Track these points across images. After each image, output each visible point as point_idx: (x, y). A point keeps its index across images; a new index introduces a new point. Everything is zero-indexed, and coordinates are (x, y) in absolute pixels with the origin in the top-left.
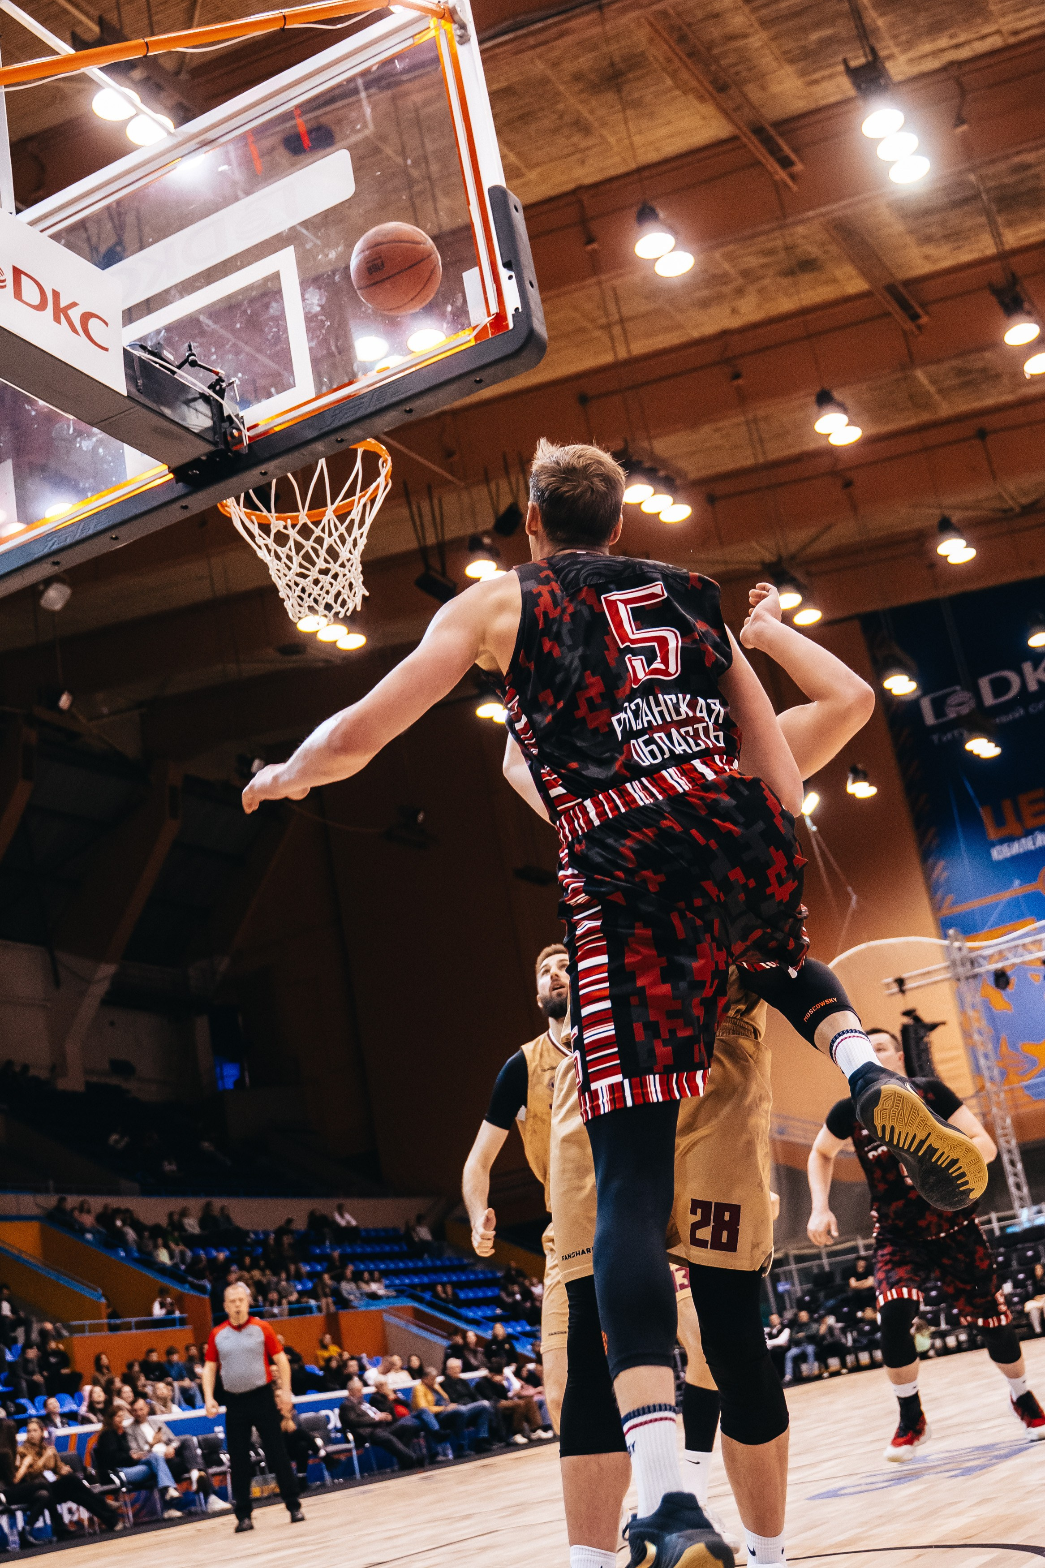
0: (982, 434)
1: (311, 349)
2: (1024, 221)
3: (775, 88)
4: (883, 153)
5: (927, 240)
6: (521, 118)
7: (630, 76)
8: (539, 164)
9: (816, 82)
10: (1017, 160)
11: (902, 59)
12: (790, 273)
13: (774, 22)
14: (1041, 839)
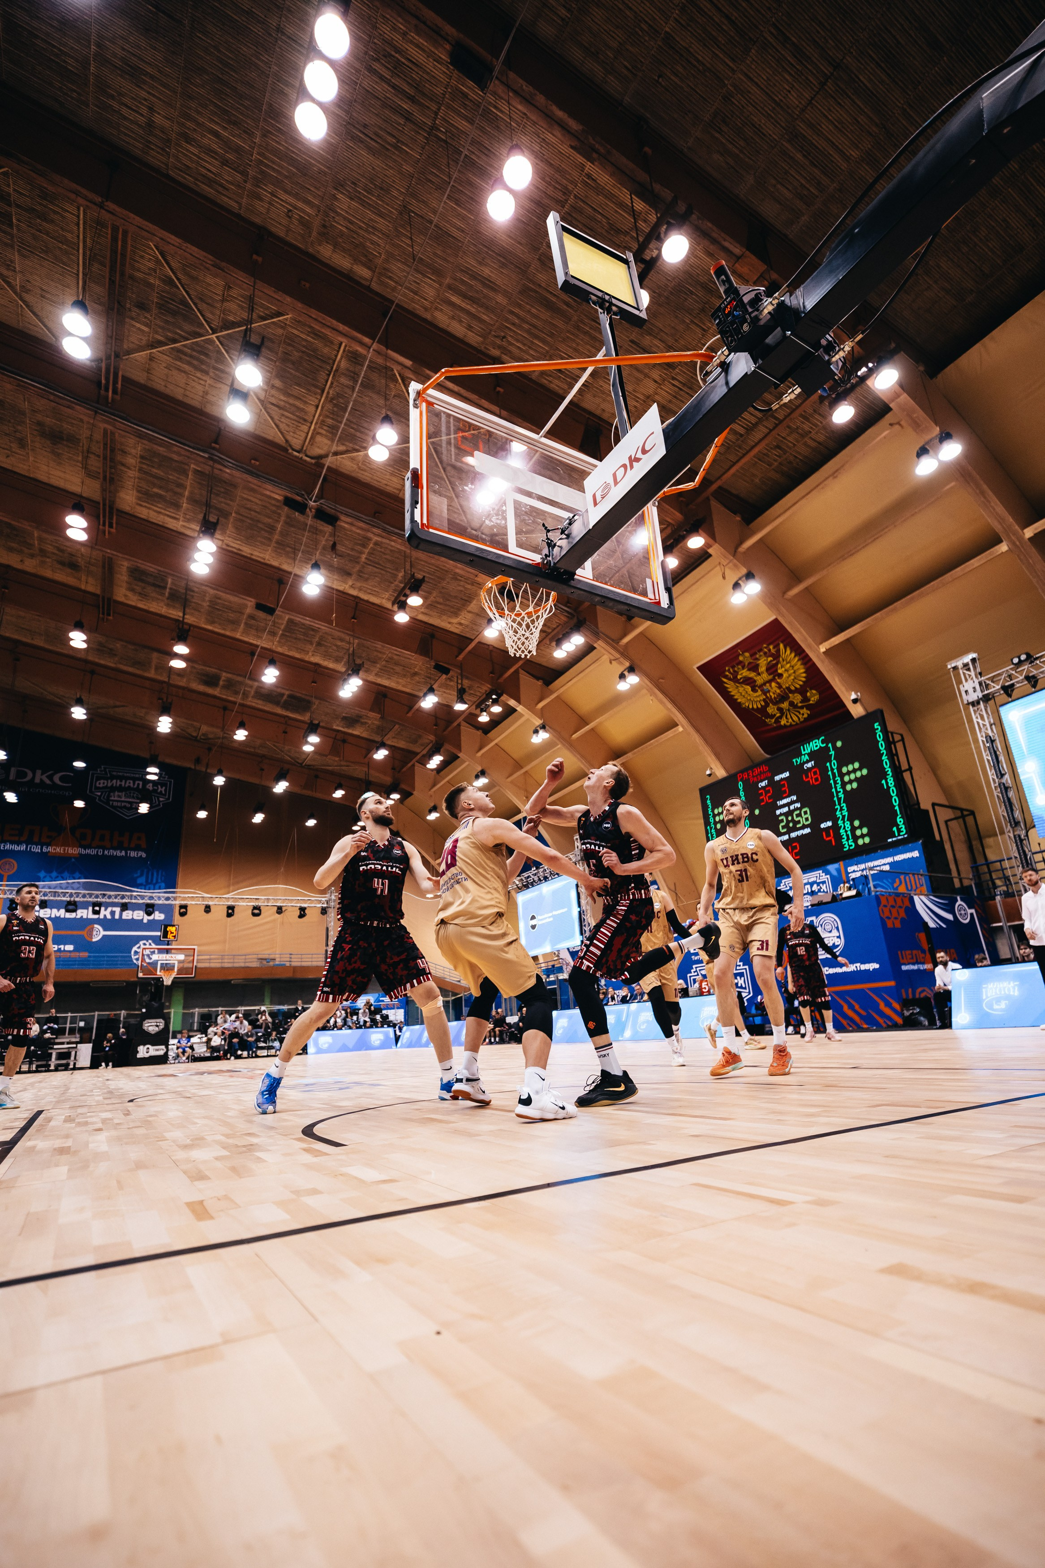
0: (93, 672)
2: (174, 607)
3: (123, 495)
4: (197, 556)
5: (132, 590)
7: (65, 443)
9: (141, 505)
11: (181, 523)
12: (62, 563)
13: (146, 473)
14: (8, 847)
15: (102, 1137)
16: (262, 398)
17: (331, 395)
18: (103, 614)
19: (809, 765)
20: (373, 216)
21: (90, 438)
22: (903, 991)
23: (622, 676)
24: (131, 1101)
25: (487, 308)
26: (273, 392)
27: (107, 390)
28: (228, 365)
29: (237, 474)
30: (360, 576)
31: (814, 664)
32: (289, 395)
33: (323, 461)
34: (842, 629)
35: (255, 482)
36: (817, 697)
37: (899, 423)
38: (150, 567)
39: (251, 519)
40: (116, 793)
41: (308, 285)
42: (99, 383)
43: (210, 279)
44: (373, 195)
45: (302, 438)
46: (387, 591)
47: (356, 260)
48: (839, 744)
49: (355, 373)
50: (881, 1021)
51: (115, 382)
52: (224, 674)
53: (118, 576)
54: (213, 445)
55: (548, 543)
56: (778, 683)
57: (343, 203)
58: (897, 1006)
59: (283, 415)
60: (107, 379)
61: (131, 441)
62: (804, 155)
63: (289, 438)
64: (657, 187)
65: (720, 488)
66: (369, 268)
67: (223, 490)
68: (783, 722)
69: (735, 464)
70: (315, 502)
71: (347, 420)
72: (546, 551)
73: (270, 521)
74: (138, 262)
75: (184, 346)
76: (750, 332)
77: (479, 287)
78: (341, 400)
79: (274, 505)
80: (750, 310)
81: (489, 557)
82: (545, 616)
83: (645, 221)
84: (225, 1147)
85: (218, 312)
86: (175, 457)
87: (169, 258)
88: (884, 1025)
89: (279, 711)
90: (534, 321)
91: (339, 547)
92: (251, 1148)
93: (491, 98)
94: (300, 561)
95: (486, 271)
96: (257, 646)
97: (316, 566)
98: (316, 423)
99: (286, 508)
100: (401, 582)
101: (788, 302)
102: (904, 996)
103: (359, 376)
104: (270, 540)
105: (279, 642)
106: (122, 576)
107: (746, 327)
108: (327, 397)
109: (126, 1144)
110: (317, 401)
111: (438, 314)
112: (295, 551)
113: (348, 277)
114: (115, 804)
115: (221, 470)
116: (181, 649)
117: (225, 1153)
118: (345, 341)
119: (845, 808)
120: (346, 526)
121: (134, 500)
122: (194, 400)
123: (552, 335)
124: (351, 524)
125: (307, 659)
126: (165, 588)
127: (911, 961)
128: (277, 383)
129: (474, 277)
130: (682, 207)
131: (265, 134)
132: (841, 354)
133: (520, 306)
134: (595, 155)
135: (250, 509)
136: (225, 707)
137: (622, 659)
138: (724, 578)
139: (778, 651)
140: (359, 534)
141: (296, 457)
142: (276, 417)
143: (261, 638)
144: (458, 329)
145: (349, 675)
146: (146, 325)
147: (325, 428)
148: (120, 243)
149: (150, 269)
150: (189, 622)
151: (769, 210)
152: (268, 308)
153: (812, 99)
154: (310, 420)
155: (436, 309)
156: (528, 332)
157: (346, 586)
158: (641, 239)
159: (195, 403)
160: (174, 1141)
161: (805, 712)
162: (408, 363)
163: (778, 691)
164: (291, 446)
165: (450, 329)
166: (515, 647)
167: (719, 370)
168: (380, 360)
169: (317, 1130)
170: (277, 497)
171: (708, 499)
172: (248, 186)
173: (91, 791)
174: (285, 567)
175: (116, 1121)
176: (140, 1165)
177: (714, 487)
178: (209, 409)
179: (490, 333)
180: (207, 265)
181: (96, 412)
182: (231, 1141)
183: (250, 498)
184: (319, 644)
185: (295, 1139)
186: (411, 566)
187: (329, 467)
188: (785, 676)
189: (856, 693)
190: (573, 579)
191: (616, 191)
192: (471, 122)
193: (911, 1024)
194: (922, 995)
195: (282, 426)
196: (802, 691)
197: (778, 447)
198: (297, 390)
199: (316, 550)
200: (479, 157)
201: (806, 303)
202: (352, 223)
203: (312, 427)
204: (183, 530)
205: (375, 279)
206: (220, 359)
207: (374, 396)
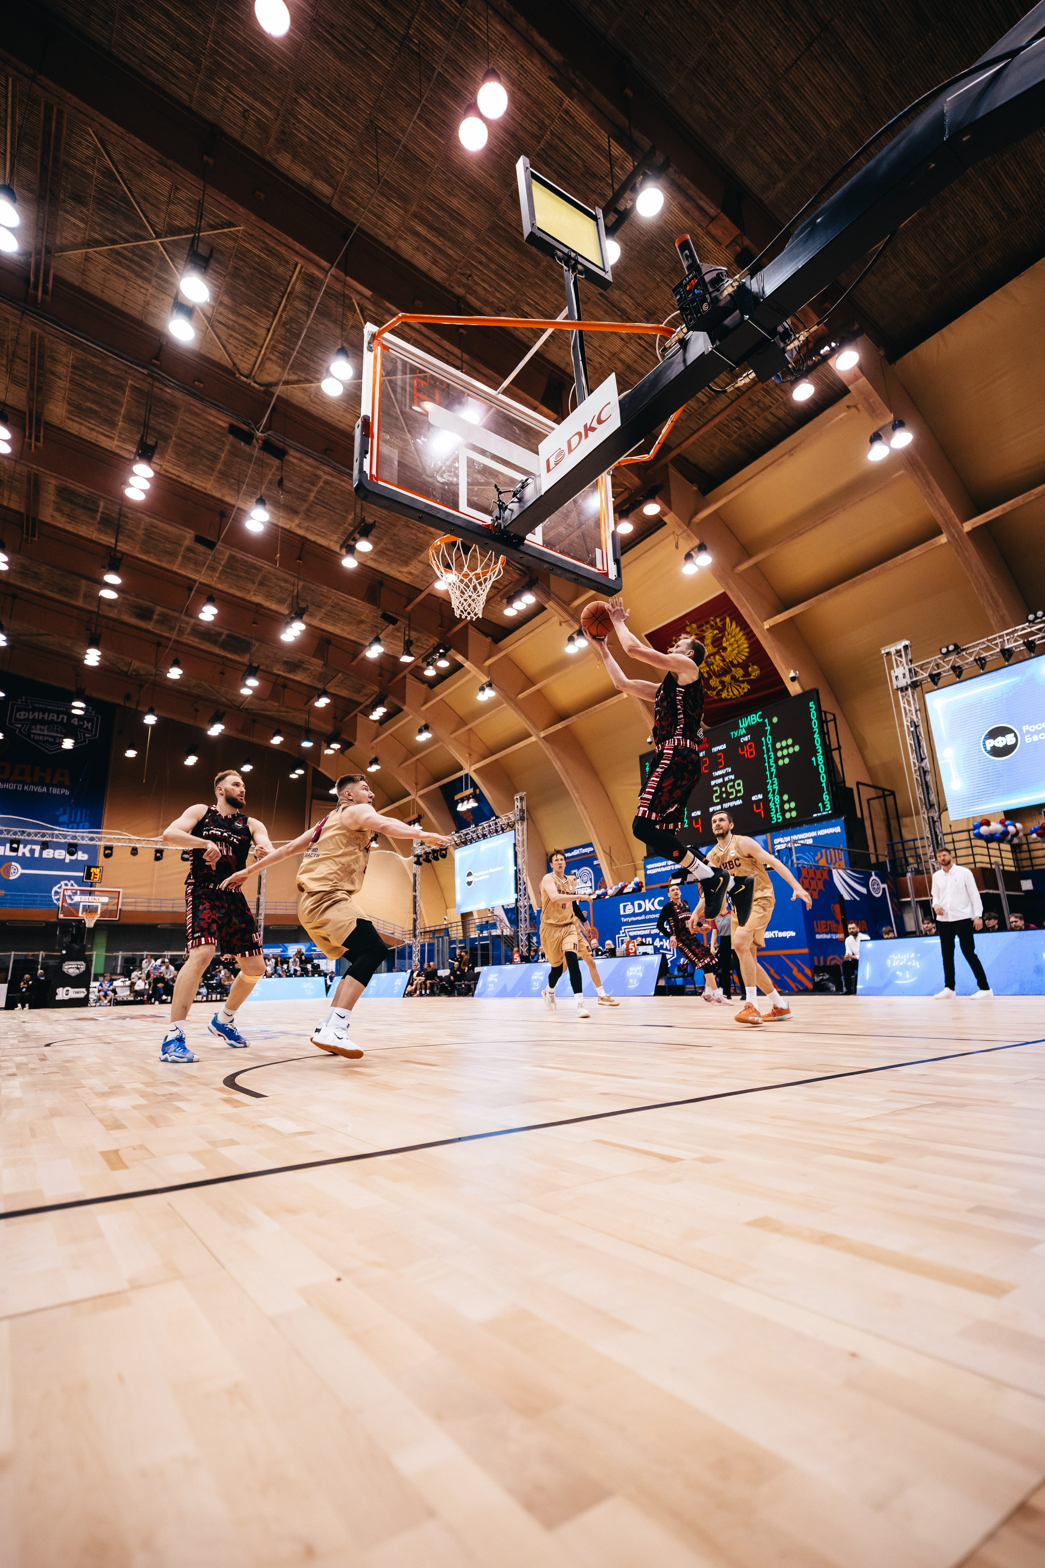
0: (14, 597)
2: (106, 533)
3: (51, 407)
4: (132, 480)
5: (59, 510)
9: (73, 420)
11: (116, 443)
13: (78, 385)
15: (16, 1082)
16: (209, 315)
17: (283, 319)
18: (27, 534)
19: (746, 739)
20: (337, 128)
21: (16, 341)
22: (815, 958)
23: (571, 639)
24: (48, 1045)
25: (454, 242)
26: (222, 309)
27: (36, 288)
28: (173, 275)
29: (179, 395)
30: (309, 515)
31: (757, 640)
32: (239, 315)
33: (273, 389)
34: (787, 608)
35: (199, 405)
36: (758, 672)
37: (855, 406)
38: (82, 489)
39: (194, 446)
40: (38, 726)
41: (263, 196)
42: (27, 280)
43: (155, 177)
44: (338, 105)
45: (252, 362)
46: (335, 533)
47: (316, 175)
48: (775, 720)
49: (310, 298)
50: (793, 985)
51: (46, 281)
52: (159, 608)
54: (154, 361)
55: (499, 505)
56: (722, 656)
57: (305, 109)
58: (808, 972)
59: (231, 336)
60: (37, 277)
61: (63, 348)
62: (785, 118)
63: (237, 361)
64: (636, 134)
65: (679, 455)
66: (331, 185)
67: (162, 410)
68: (724, 695)
69: (695, 432)
70: (262, 432)
71: (300, 347)
72: (496, 513)
73: (213, 448)
74: (75, 148)
75: (125, 248)
76: (710, 311)
77: (447, 219)
78: (294, 326)
79: (218, 432)
80: (711, 290)
81: (438, 515)
82: (493, 579)
83: (622, 168)
84: (143, 1095)
85: (163, 215)
86: (111, 370)
87: (110, 148)
88: (796, 990)
89: (217, 650)
90: (502, 262)
91: (286, 483)
92: (172, 1097)
93: (470, 14)
94: (245, 494)
95: (455, 203)
96: (195, 581)
97: (261, 501)
98: (267, 348)
99: (231, 437)
100: (350, 525)
101: (748, 284)
102: (816, 963)
103: (314, 301)
104: (213, 469)
105: (219, 578)
106: (49, 494)
107: (705, 307)
108: (279, 321)
109: (41, 1090)
110: (268, 324)
111: (401, 243)
112: (239, 483)
113: (308, 192)
114: (37, 737)
115: (161, 389)
116: (112, 578)
117: (143, 1102)
118: (301, 262)
119: (776, 782)
120: (295, 461)
121: (64, 414)
122: (135, 311)
123: (519, 279)
124: (300, 460)
125: (248, 598)
126: (97, 511)
127: (825, 930)
128: (226, 300)
129: (442, 206)
130: (659, 159)
131: (222, 20)
132: (796, 343)
133: (488, 244)
134: (575, 91)
135: (191, 434)
136: (159, 643)
137: (572, 622)
138: (677, 547)
139: (724, 625)
140: (307, 471)
141: (244, 382)
142: (223, 337)
143: (199, 572)
144: (422, 261)
145: (292, 619)
146: (82, 220)
147: (277, 354)
148: (54, 125)
149: (88, 157)
150: (122, 550)
151: (746, 171)
152: (218, 217)
153: (798, 59)
154: (260, 344)
155: (400, 237)
156: (496, 273)
157: (293, 525)
158: (616, 187)
159: (136, 314)
160: (91, 1089)
161: (746, 687)
162: (368, 293)
163: (722, 664)
164: (238, 369)
165: (414, 261)
166: (461, 608)
167: (678, 346)
168: (338, 287)
169: (239, 1080)
170: (222, 423)
171: (666, 466)
172: (201, 76)
173: (10, 722)
174: (228, 499)
175: (31, 1066)
176: (54, 1113)
177: (673, 454)
178: (150, 322)
179: (455, 270)
180: (152, 161)
181: (23, 313)
182: (150, 1089)
183: (192, 422)
184: (261, 584)
185: (215, 1089)
186: (362, 509)
187: (278, 396)
188: (729, 649)
189: (795, 672)
190: (523, 544)
191: (594, 133)
192: (447, 37)
193: (820, 989)
194: (833, 963)
195: (230, 348)
196: (744, 666)
197: (738, 419)
198: (247, 310)
199: (262, 483)
200: (453, 77)
201: (766, 289)
202: (313, 132)
203: (263, 352)
204: (117, 451)
205: (336, 198)
206: (164, 267)
207: (331, 325)
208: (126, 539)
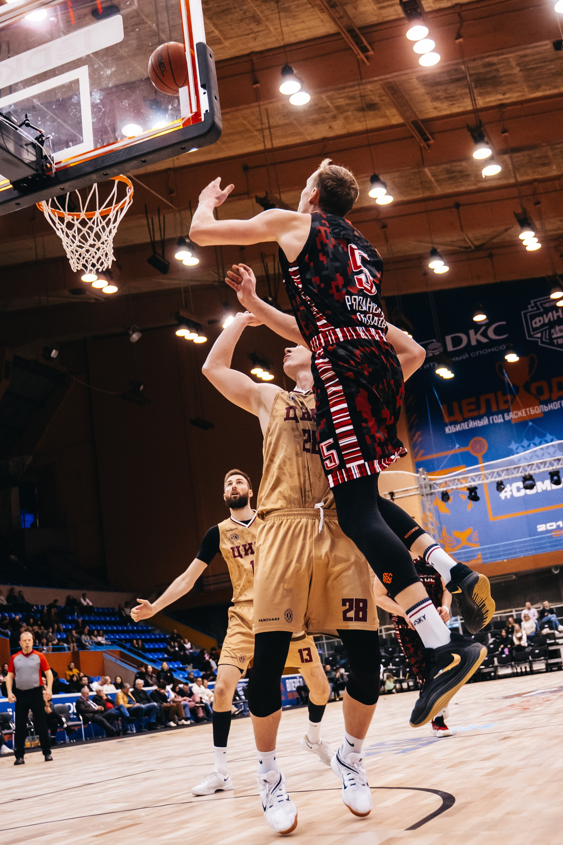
0: (457, 206)
1: (93, 123)
2: (488, 93)
3: (362, 9)
4: (417, 49)
5: (437, 99)
6: (223, 11)
8: (231, 38)
9: (383, 8)
10: (487, 60)
12: (362, 109)
14: (472, 424)
40: (557, 328)
53: (416, 92)
173: (530, 336)
208: (509, 86)
